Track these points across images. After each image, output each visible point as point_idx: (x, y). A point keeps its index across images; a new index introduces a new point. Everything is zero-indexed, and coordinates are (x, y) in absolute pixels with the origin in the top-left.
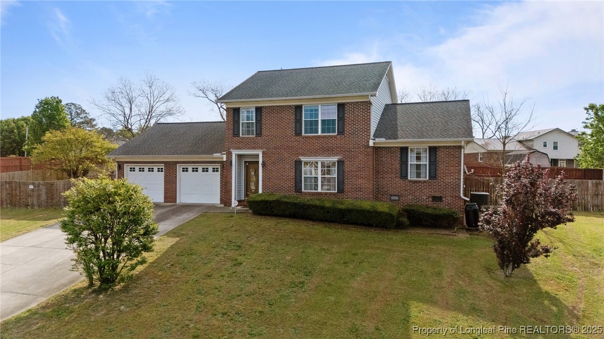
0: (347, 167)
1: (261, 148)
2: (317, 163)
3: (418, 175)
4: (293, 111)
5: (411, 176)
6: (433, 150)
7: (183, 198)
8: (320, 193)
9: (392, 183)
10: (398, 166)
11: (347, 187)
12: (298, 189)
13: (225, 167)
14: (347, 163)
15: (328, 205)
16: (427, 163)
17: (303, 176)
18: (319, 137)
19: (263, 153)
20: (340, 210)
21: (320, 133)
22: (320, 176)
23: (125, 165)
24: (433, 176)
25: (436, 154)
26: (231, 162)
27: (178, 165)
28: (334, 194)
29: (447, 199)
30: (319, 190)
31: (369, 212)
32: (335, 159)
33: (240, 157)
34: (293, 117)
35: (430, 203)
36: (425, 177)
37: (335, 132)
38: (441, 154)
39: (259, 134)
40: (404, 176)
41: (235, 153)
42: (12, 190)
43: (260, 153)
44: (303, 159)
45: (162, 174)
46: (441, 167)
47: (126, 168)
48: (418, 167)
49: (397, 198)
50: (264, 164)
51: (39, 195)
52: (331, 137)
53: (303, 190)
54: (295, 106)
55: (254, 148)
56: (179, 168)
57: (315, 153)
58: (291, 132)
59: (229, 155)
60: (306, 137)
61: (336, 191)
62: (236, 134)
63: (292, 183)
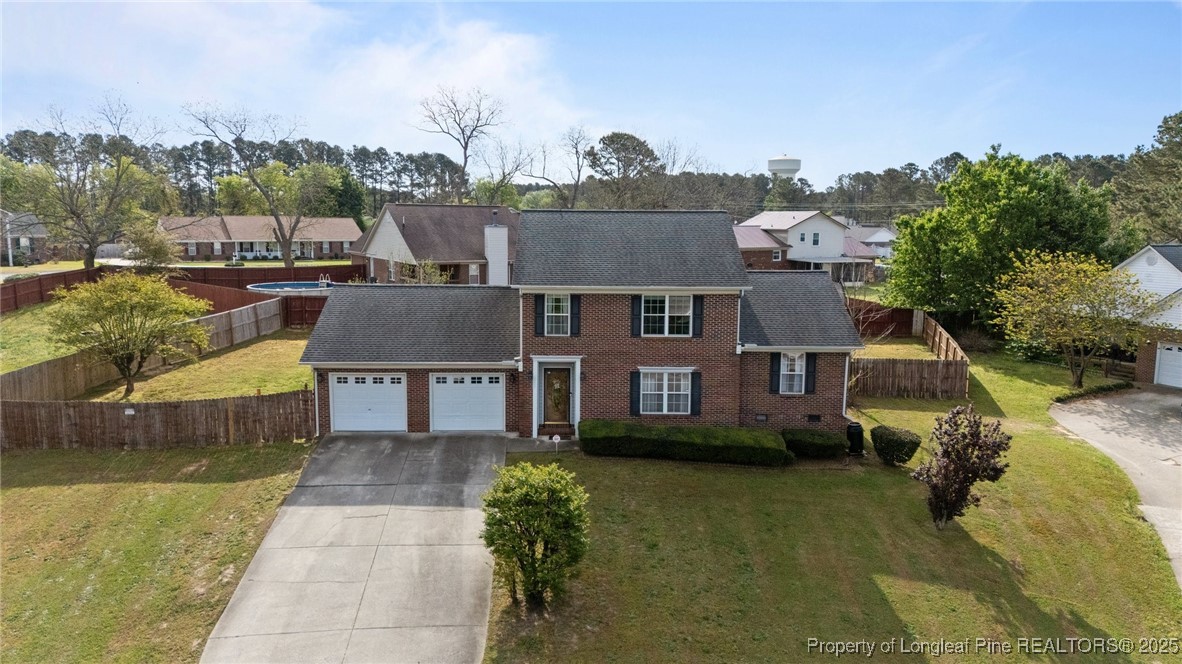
0: (705, 381)
1: (578, 353)
2: (662, 374)
3: (791, 388)
4: (629, 303)
5: (783, 390)
6: (811, 358)
8: (668, 416)
9: (760, 399)
10: (768, 377)
11: (704, 407)
12: (635, 411)
13: (516, 382)
14: (704, 375)
16: (804, 373)
17: (642, 392)
18: (666, 339)
19: (582, 361)
21: (666, 334)
22: (665, 393)
23: (330, 374)
24: (811, 388)
25: (815, 362)
26: (531, 373)
27: (430, 374)
28: (686, 417)
29: (827, 419)
30: (665, 411)
32: (689, 370)
33: (540, 363)
34: (628, 311)
35: (804, 423)
36: (800, 389)
37: (688, 333)
38: (820, 363)
39: (576, 332)
40: (774, 389)
41: (536, 359)
43: (577, 360)
44: (643, 369)
46: (821, 377)
47: (332, 378)
48: (791, 378)
49: (764, 418)
50: (583, 379)
52: (685, 340)
53: (641, 412)
54: (630, 295)
55: (567, 353)
56: (432, 377)
57: (661, 362)
58: (624, 329)
59: (528, 361)
60: (648, 339)
61: (689, 412)
62: (539, 332)
63: (626, 404)
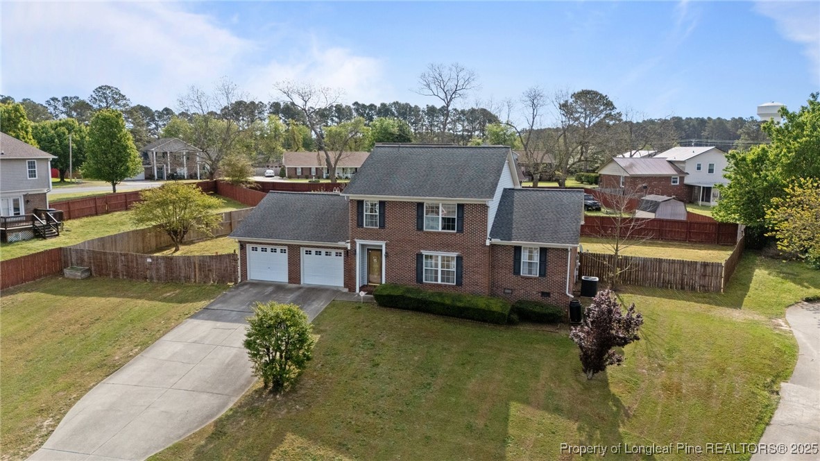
0: (465, 263)
1: (384, 240)
2: (437, 256)
3: (530, 272)
4: (415, 208)
5: (524, 272)
6: (543, 251)
7: (308, 279)
8: (440, 285)
9: (506, 278)
10: (512, 263)
11: (465, 281)
12: (419, 280)
13: (349, 255)
14: (465, 258)
15: (448, 302)
16: (538, 262)
17: (424, 268)
18: (439, 233)
19: (386, 244)
20: (459, 307)
21: (440, 230)
22: (440, 269)
23: (247, 245)
24: (543, 273)
25: (546, 255)
26: (355, 251)
27: (301, 248)
28: (453, 286)
29: (555, 295)
30: (439, 282)
31: (484, 310)
32: (455, 255)
33: (363, 246)
34: (415, 213)
35: (539, 298)
36: (536, 273)
37: (454, 230)
38: (550, 255)
39: (382, 226)
40: (517, 271)
41: (359, 242)
42: (128, 262)
43: (383, 244)
44: (425, 253)
45: (286, 256)
46: (550, 266)
47: (249, 247)
48: (530, 264)
49: (510, 291)
50: (387, 256)
51: (158, 269)
52: (452, 234)
53: (424, 281)
54: (417, 203)
55: (377, 239)
56: (303, 251)
57: (436, 248)
58: (412, 226)
59: (353, 244)
60: (427, 232)
61: (455, 284)
62: (360, 224)
63: (414, 275)
